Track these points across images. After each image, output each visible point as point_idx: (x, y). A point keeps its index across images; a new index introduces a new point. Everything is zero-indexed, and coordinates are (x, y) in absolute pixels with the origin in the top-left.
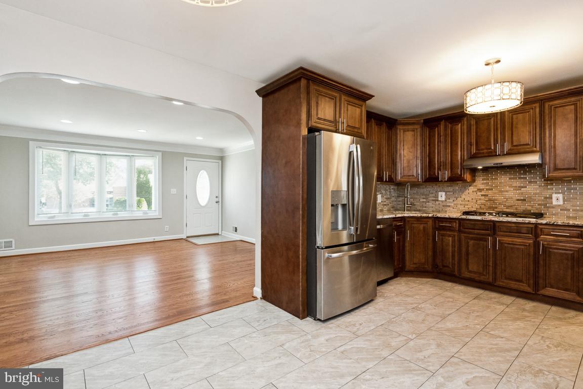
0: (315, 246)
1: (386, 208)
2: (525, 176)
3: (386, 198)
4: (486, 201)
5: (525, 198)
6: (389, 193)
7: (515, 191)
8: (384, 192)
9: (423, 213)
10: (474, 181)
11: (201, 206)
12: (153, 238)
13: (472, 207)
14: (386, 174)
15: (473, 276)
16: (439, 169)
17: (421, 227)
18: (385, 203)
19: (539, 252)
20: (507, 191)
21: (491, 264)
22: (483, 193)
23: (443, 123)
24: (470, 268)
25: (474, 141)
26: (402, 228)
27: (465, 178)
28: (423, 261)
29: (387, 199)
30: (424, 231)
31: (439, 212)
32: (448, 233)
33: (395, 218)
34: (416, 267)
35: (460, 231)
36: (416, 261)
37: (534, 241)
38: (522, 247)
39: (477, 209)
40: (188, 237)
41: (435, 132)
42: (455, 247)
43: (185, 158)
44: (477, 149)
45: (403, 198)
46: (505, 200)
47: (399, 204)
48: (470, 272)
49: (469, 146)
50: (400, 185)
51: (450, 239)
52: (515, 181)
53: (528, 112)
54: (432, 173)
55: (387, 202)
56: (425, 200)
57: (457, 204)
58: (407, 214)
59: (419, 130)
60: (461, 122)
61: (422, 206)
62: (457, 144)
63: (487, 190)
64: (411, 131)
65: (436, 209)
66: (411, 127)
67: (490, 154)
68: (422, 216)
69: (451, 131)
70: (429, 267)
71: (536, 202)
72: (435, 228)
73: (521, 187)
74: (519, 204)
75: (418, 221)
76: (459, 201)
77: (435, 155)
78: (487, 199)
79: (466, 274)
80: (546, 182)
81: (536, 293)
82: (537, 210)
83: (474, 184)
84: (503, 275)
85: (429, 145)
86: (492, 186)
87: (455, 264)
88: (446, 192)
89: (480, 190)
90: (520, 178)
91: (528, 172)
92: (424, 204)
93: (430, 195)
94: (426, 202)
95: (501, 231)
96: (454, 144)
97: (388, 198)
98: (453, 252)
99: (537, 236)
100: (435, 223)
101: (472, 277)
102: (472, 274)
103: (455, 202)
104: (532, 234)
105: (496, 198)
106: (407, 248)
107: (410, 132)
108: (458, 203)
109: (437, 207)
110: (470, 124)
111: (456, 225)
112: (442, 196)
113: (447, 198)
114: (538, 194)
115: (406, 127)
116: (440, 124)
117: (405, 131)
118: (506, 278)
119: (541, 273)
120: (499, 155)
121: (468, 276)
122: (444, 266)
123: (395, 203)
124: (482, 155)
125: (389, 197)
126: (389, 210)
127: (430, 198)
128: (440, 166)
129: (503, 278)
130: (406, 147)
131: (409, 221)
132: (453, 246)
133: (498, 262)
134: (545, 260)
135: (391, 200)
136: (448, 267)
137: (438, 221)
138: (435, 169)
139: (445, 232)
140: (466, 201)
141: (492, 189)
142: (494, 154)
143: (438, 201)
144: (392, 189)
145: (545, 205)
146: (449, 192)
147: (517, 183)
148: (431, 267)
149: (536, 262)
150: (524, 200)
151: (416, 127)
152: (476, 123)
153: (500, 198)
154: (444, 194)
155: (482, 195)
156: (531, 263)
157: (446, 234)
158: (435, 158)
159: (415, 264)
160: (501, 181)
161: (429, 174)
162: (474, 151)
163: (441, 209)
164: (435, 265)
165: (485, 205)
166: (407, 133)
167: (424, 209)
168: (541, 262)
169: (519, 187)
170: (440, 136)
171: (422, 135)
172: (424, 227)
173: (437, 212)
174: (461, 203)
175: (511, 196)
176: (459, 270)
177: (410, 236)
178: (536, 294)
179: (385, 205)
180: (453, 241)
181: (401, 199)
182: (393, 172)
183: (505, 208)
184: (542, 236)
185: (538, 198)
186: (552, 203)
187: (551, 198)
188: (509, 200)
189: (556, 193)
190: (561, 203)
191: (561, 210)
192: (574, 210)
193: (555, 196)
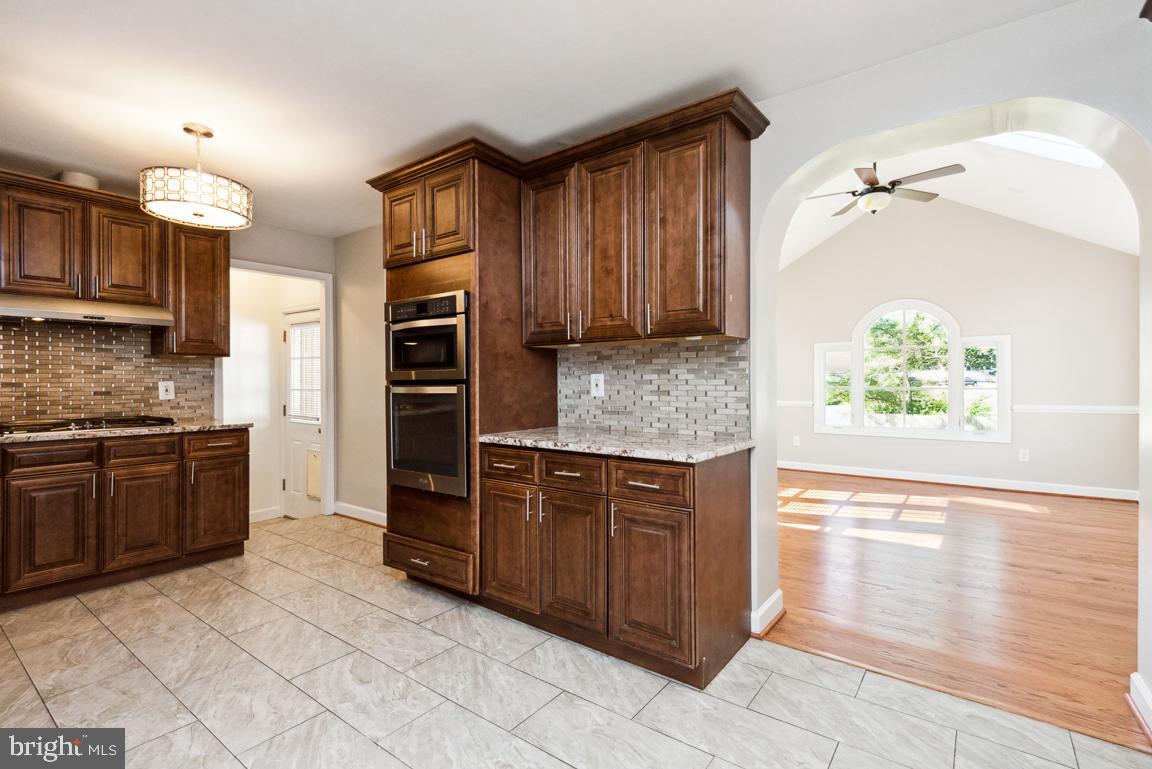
2: (108, 347)
4: (18, 398)
5: (108, 390)
7: (90, 376)
20: (70, 376)
24: (38, 561)
37: (179, 465)
38: (159, 480)
44: (21, 274)
46: (67, 394)
48: (38, 568)
52: (88, 354)
71: (130, 397)
73: (100, 368)
74: (97, 402)
78: (20, 394)
80: (147, 360)
82: (132, 411)
84: (121, 547)
86: (32, 363)
90: (98, 350)
91: (116, 338)
105: (43, 390)
114: (134, 381)
124: (37, 291)
129: (120, 552)
145: (147, 404)
147: (94, 360)
150: (107, 393)
153: (54, 390)
156: (174, 503)
160: (55, 353)
165: (13, 407)
169: (97, 367)
175: (79, 385)
185: (135, 389)
186: (158, 397)
187: (157, 389)
188: (75, 393)
189: (164, 380)
190: (171, 396)
191: (172, 408)
192: (189, 408)
193: (162, 385)
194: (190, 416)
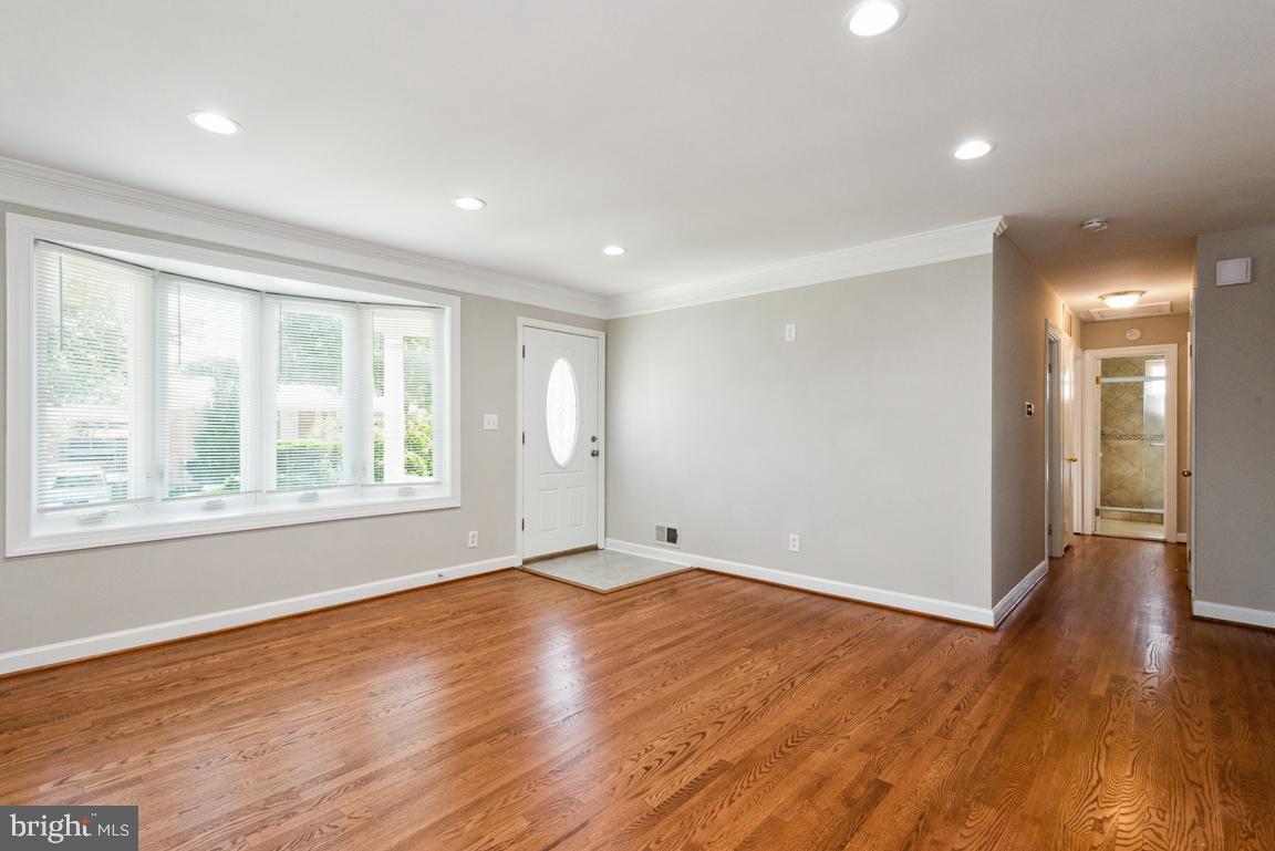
11: (557, 465)
12: (439, 571)
40: (526, 562)
43: (521, 320)
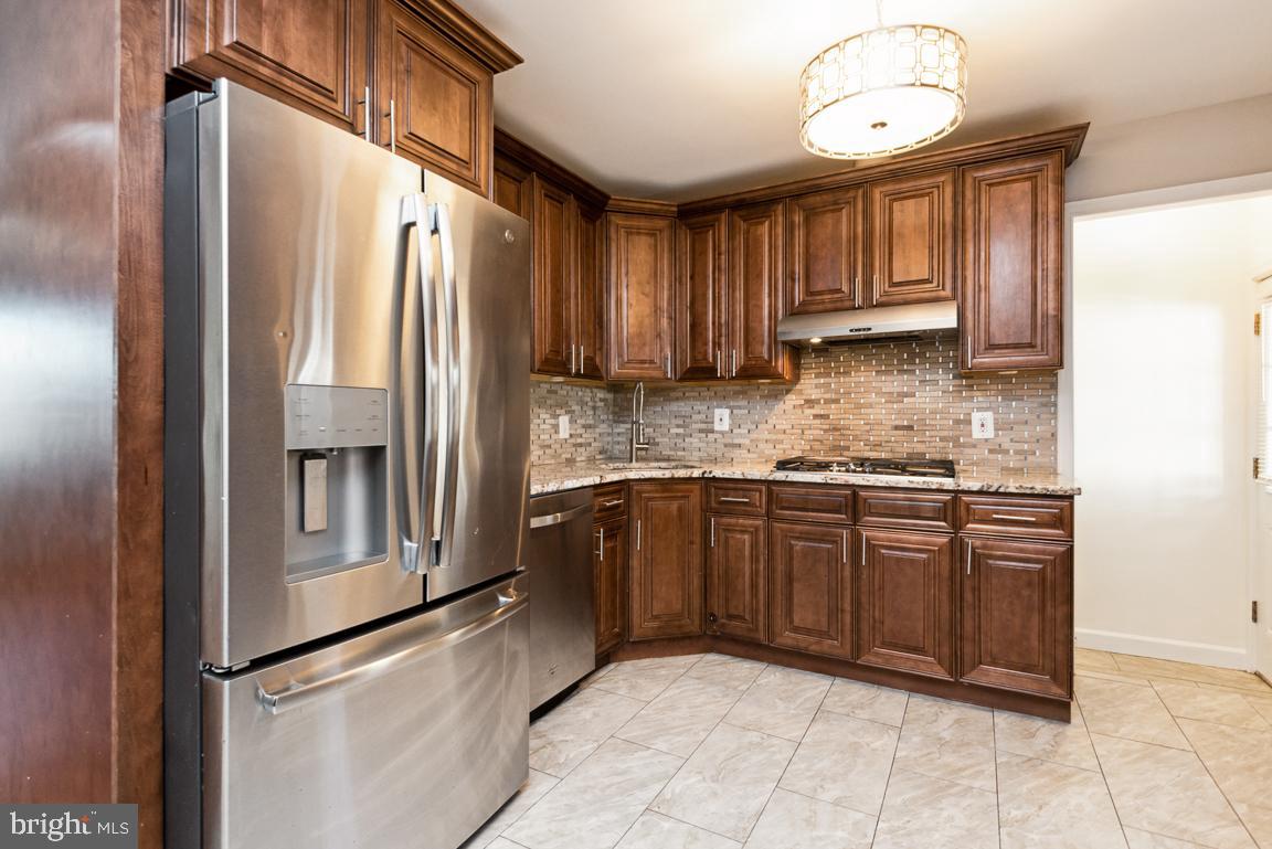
0: (195, 666)
1: (582, 456)
3: (584, 426)
4: (825, 431)
5: (911, 423)
6: (592, 413)
7: (890, 405)
8: (576, 408)
9: (676, 467)
10: (796, 378)
13: (793, 448)
14: (578, 355)
15: (803, 641)
16: (717, 345)
17: (674, 506)
18: (579, 440)
19: (963, 568)
20: (871, 406)
21: (847, 607)
22: (817, 410)
23: (724, 217)
24: (797, 621)
25: (799, 269)
26: (622, 513)
27: (780, 370)
28: (677, 606)
29: (586, 427)
30: (681, 520)
31: (715, 461)
32: (741, 521)
33: (601, 485)
34: (659, 628)
35: (769, 514)
36: (658, 608)
37: (952, 540)
38: (924, 556)
39: (803, 451)
41: (706, 241)
42: (757, 561)
44: (809, 292)
45: (629, 426)
46: (868, 427)
47: (619, 443)
48: (796, 630)
49: (789, 283)
50: (620, 388)
51: (746, 537)
52: (889, 378)
53: (928, 194)
54: (700, 357)
55: (587, 436)
56: (681, 431)
57: (757, 440)
58: (635, 472)
59: (666, 234)
60: (770, 216)
61: (675, 448)
62: (760, 275)
63: (827, 401)
64: (647, 234)
65: (709, 455)
66: (643, 223)
67: (839, 305)
68: (676, 476)
69: (746, 241)
70: (693, 625)
71: (936, 433)
72: (707, 510)
73: (903, 395)
74: (898, 439)
75: (663, 492)
76: (763, 433)
77: (706, 306)
78: (827, 427)
79: (787, 638)
80: (957, 382)
81: (957, 681)
82: (939, 452)
83: (798, 387)
84: (877, 636)
85: (691, 278)
86: (837, 392)
87: (757, 611)
88: (732, 409)
89: (810, 403)
90: (899, 372)
91: (918, 355)
92: (679, 441)
93: (695, 417)
94: (684, 437)
95: (872, 515)
96: (752, 275)
97: (590, 426)
98: (755, 574)
99: (957, 525)
100: (708, 494)
101: (803, 645)
102: (800, 636)
103: (754, 435)
104: (945, 521)
105: (847, 422)
106: (636, 574)
107: (644, 238)
108: (761, 437)
109: (712, 451)
110: (792, 223)
111: (759, 499)
112: (722, 418)
113: (736, 424)
114: (940, 412)
115: (635, 222)
116: (718, 220)
117: (631, 233)
118: (884, 645)
119: (968, 626)
120: (860, 308)
121: (789, 642)
122: (730, 617)
123: (610, 439)
124: (821, 307)
125: (592, 422)
126: (591, 460)
127: (695, 426)
128: (720, 336)
129: (877, 642)
130: (633, 279)
131: (639, 493)
132: (754, 559)
133: (864, 599)
134: (976, 590)
135: (598, 430)
136: (741, 618)
137: (716, 488)
138: (706, 344)
139: (733, 521)
140: (778, 432)
141: (836, 401)
142: (847, 304)
143: (712, 431)
144: (601, 400)
145: (957, 444)
146: (739, 408)
147: (895, 383)
148: (697, 622)
149: (956, 597)
150: (910, 428)
151: (661, 223)
152: (807, 220)
153: (856, 422)
154: (726, 413)
155: (816, 416)
156: (945, 598)
157: (737, 525)
158: (706, 313)
159: (656, 618)
160: (857, 379)
161: (693, 358)
162: (799, 296)
163: (719, 454)
164: (708, 617)
165: (821, 441)
166: (636, 238)
167: (680, 453)
168: (968, 596)
169: (899, 394)
170: (720, 254)
171: (673, 250)
172: (680, 509)
173: (711, 461)
174: (769, 437)
175: (880, 417)
176: (769, 627)
177: (644, 538)
178: (957, 684)
179: (581, 445)
180: (755, 545)
181: (622, 428)
182: (601, 349)
183: (868, 448)
184: (969, 526)
185: (942, 423)
186: (971, 436)
187: (969, 422)
188: (876, 427)
189: (979, 409)
190: (989, 433)
191: (991, 451)
192: (1017, 452)
193: (976, 417)
194: (1019, 465)
